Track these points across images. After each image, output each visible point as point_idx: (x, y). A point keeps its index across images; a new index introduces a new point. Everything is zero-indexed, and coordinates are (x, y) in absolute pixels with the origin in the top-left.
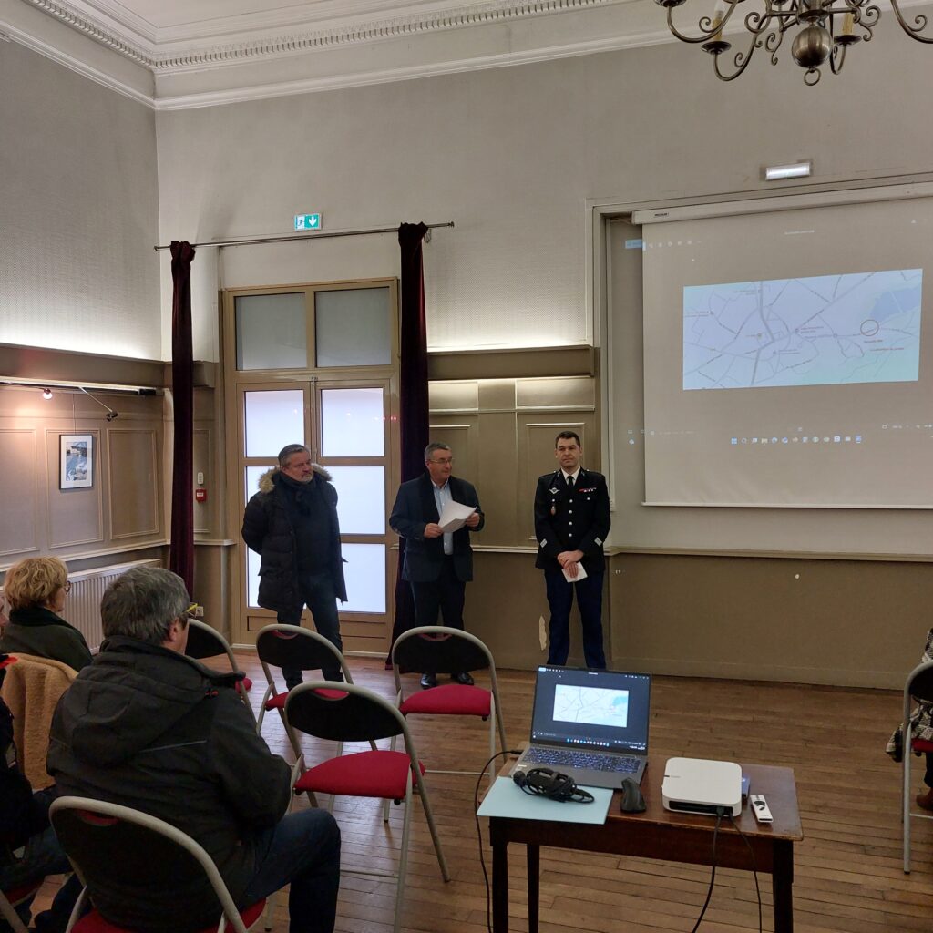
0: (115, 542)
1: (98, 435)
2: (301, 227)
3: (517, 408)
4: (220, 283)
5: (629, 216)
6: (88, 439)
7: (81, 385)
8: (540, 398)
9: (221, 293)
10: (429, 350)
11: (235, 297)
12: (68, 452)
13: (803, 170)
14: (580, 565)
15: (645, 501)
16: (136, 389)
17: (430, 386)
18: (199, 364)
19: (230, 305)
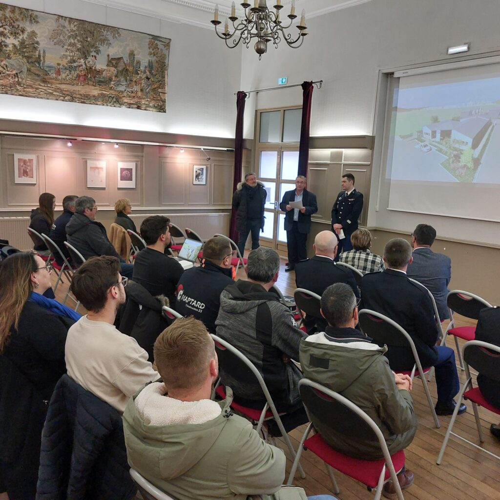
0: (214, 205)
1: (209, 166)
2: (280, 83)
3: (343, 162)
4: (256, 106)
5: (392, 74)
6: (204, 167)
7: (202, 148)
8: (351, 158)
9: (256, 111)
10: (310, 136)
11: (261, 113)
12: (196, 172)
13: (465, 48)
14: (342, 230)
15: (388, 207)
16: (225, 149)
17: (309, 151)
18: (245, 140)
19: (259, 116)
